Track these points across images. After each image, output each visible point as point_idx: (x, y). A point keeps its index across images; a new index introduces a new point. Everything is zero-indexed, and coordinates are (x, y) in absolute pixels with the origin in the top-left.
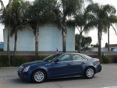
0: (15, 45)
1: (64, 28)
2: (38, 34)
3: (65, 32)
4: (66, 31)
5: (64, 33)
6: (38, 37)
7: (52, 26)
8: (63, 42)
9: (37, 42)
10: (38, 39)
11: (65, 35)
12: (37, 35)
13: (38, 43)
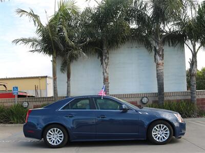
0: (68, 86)
1: (157, 48)
2: (106, 63)
3: (160, 56)
4: (161, 53)
5: (158, 57)
6: (107, 70)
7: (136, 47)
8: (157, 74)
9: (106, 77)
10: (107, 72)
11: (160, 62)
12: (105, 65)
13: (108, 79)
